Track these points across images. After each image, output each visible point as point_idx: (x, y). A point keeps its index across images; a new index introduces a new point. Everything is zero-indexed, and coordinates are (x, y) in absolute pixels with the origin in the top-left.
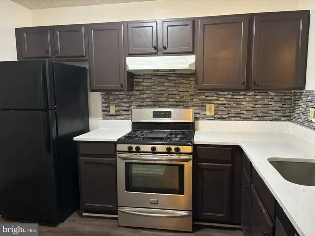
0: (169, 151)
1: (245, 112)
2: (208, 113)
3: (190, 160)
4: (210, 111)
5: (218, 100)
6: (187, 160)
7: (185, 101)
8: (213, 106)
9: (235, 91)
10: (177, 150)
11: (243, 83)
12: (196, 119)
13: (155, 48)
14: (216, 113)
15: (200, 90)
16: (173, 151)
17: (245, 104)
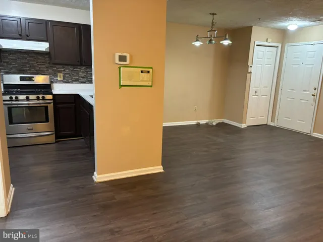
0: (38, 99)
1: (81, 79)
2: (59, 79)
3: (51, 103)
4: (60, 77)
5: (64, 70)
6: (50, 103)
7: (43, 71)
8: (62, 74)
9: (74, 66)
10: (43, 97)
11: (78, 62)
12: (52, 82)
13: (20, 35)
14: (64, 78)
15: (53, 64)
16: (41, 98)
17: (81, 74)
